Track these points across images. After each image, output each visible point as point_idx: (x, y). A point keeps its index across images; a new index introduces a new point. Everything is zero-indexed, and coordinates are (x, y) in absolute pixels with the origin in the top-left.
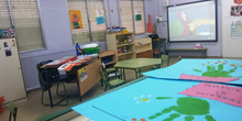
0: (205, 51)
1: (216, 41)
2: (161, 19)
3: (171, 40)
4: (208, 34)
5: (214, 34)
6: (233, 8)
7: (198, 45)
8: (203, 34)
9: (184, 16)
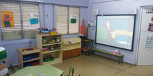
0: (122, 57)
1: (132, 50)
2: (92, 24)
3: (97, 42)
4: (126, 43)
5: (130, 44)
6: (150, 25)
7: (117, 51)
8: (121, 42)
9: (108, 25)
